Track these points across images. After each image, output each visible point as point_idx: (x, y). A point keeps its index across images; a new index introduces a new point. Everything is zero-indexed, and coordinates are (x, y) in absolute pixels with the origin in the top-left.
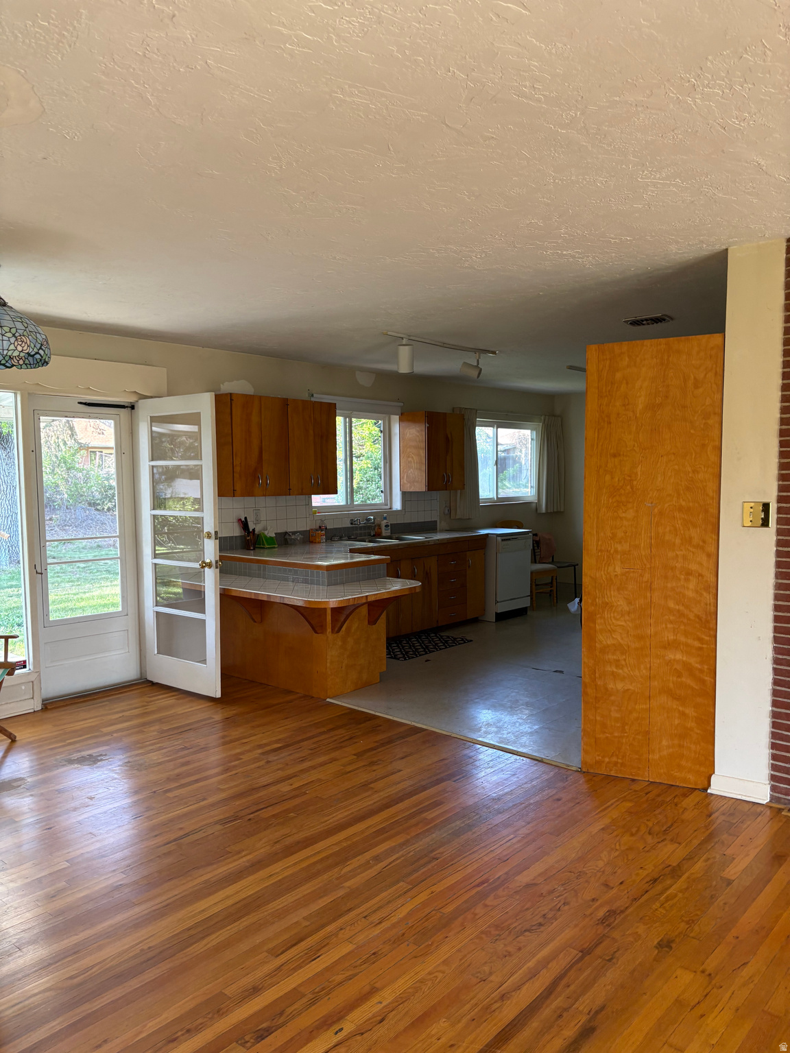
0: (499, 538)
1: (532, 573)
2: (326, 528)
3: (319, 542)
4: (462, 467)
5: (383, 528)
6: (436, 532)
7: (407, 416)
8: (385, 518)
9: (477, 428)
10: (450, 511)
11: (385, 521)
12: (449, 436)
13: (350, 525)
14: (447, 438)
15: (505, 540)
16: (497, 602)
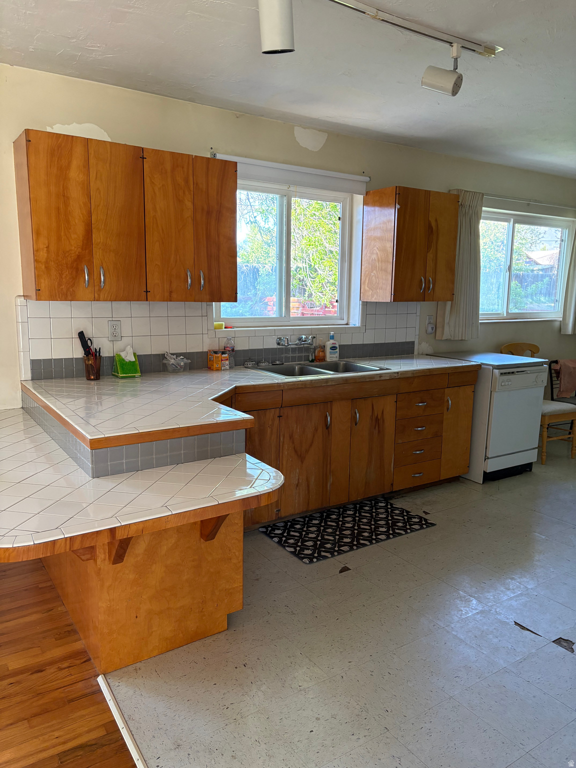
0: (497, 372)
1: (543, 416)
2: (233, 350)
3: (218, 370)
4: (451, 268)
5: (328, 350)
6: (412, 358)
7: (374, 197)
8: (332, 338)
9: (481, 221)
10: (435, 329)
11: (332, 341)
12: (433, 224)
13: (276, 346)
14: (430, 227)
15: (505, 373)
16: (486, 458)
